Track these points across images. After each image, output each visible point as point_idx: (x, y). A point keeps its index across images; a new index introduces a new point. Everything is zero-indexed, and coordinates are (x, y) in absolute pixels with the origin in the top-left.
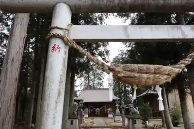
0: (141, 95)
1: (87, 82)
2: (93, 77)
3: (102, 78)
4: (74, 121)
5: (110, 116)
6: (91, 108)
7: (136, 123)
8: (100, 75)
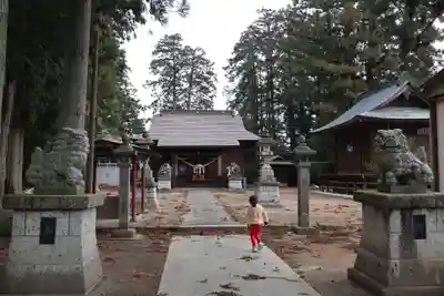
0: (332, 124)
1: (171, 98)
2: (186, 85)
3: (211, 89)
4: (62, 221)
5: (235, 184)
6: (180, 163)
7: (422, 235)
8: (206, 79)
